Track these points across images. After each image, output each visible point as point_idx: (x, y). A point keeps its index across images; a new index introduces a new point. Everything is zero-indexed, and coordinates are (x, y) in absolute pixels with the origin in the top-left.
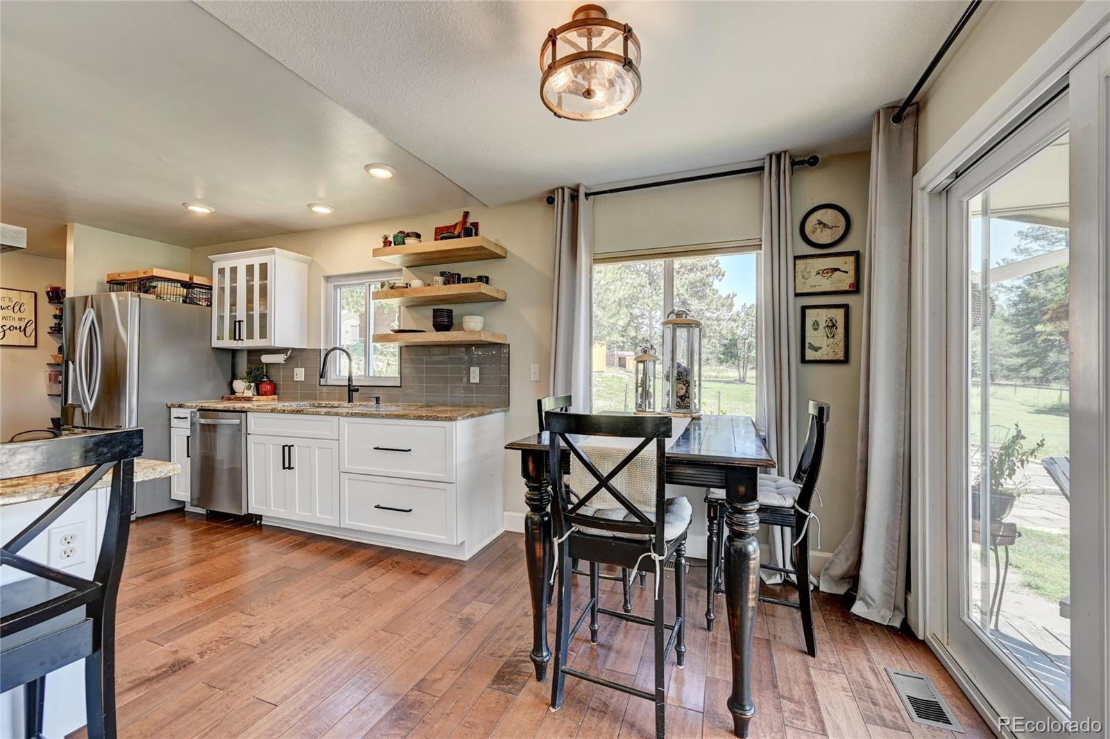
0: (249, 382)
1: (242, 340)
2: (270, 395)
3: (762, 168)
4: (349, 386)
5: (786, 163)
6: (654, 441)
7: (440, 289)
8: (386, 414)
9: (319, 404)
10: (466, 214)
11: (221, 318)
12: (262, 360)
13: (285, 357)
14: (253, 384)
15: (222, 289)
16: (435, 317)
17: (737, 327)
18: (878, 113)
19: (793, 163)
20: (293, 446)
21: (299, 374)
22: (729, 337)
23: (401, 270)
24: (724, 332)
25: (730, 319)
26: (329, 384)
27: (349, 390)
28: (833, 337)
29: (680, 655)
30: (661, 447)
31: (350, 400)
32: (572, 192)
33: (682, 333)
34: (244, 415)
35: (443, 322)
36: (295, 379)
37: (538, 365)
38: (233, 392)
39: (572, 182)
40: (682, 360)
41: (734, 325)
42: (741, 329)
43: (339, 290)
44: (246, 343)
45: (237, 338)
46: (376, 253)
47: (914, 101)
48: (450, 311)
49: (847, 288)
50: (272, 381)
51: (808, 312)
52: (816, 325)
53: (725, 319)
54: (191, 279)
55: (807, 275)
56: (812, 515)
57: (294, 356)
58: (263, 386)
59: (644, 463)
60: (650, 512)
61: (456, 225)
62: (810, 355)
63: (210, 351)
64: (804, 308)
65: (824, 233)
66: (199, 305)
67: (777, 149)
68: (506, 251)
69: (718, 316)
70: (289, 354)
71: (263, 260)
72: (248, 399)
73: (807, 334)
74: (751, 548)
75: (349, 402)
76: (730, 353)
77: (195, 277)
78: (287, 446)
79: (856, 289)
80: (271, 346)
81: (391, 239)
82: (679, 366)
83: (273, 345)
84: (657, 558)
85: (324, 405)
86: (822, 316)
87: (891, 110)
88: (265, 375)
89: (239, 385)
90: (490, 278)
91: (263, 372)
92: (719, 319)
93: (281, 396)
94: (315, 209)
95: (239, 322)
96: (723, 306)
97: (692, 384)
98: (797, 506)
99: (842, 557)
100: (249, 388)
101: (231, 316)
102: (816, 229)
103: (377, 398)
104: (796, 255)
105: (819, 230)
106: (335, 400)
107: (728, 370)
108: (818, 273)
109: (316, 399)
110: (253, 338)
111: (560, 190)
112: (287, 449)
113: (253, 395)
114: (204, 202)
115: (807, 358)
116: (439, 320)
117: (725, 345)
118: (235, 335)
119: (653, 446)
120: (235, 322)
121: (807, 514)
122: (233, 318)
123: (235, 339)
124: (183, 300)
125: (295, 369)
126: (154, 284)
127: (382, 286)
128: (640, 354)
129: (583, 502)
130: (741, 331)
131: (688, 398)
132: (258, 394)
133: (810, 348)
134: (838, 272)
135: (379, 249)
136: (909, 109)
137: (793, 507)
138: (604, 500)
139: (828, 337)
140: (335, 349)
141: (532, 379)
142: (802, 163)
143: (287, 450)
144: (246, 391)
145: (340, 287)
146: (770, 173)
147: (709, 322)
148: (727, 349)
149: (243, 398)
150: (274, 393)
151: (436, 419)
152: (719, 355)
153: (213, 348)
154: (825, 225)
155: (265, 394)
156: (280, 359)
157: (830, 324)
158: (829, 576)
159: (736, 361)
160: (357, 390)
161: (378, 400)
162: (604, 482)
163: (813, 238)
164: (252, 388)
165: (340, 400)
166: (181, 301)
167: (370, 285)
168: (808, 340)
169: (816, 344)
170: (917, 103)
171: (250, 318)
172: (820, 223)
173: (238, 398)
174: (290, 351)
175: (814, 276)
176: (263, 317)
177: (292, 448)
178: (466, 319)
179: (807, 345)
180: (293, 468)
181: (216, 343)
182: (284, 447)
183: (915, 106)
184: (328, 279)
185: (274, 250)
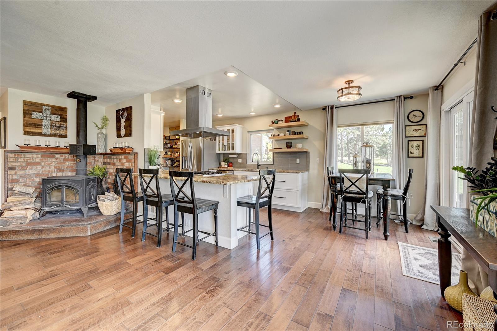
0: (225, 163)
1: (226, 150)
3: (394, 100)
4: (258, 164)
5: (402, 98)
6: (366, 174)
7: (288, 136)
10: (295, 113)
11: (219, 144)
12: (229, 156)
13: (237, 155)
14: (227, 164)
16: (287, 144)
17: (386, 139)
18: (430, 88)
19: (405, 98)
21: (240, 161)
22: (382, 144)
23: (273, 129)
24: (379, 142)
25: (382, 135)
26: (248, 163)
28: (418, 150)
29: (370, 229)
30: (367, 176)
32: (331, 107)
33: (368, 149)
35: (289, 145)
37: (319, 158)
38: (221, 166)
39: (332, 104)
40: (368, 157)
41: (384, 138)
42: (389, 140)
44: (227, 152)
46: (270, 126)
47: (441, 85)
48: (291, 142)
49: (423, 135)
50: (232, 163)
51: (410, 142)
52: (412, 146)
53: (380, 135)
55: (409, 131)
56: (407, 197)
57: (239, 155)
58: (229, 164)
59: (363, 180)
60: (364, 190)
61: (292, 116)
62: (410, 155)
63: (216, 154)
64: (408, 141)
65: (415, 118)
66: (213, 141)
67: (399, 95)
68: (308, 124)
69: (376, 134)
71: (233, 127)
72: (226, 168)
73: (410, 149)
74: (389, 199)
75: (257, 169)
76: (383, 152)
79: (425, 136)
80: (234, 152)
81: (274, 122)
82: (367, 158)
84: (366, 200)
86: (415, 144)
87: (434, 88)
88: (230, 161)
89: (223, 164)
90: (303, 132)
92: (376, 135)
93: (234, 167)
94: (251, 114)
95: (225, 145)
96: (379, 129)
97: (371, 164)
98: (403, 195)
99: (420, 214)
100: (226, 165)
101: (222, 144)
102: (413, 117)
103: (267, 168)
104: (406, 125)
105: (413, 118)
107: (382, 159)
108: (413, 131)
109: (245, 168)
110: (229, 150)
111: (327, 107)
114: (221, 113)
115: (409, 156)
116: (288, 145)
117: (380, 147)
118: (223, 149)
119: (365, 176)
121: (406, 196)
122: (223, 144)
124: (210, 140)
127: (271, 135)
128: (354, 155)
129: (347, 189)
130: (389, 141)
131: (370, 167)
132: (228, 166)
133: (410, 153)
134: (420, 130)
136: (440, 87)
137: (402, 195)
138: (353, 188)
139: (416, 150)
141: (317, 162)
142: (408, 98)
145: (252, 134)
146: (397, 102)
147: (371, 137)
148: (381, 149)
150: (232, 166)
151: (293, 173)
152: (377, 153)
154: (416, 116)
155: (230, 166)
156: (235, 156)
157: (417, 146)
158: (416, 220)
159: (386, 155)
160: (260, 165)
162: (353, 184)
163: (412, 120)
168: (410, 151)
169: (412, 152)
170: (442, 86)
171: (229, 144)
172: (414, 115)
173: (223, 167)
175: (412, 131)
176: (233, 144)
178: (298, 144)
179: (409, 152)
181: (218, 152)
183: (441, 87)
184: (248, 132)
185: (237, 125)
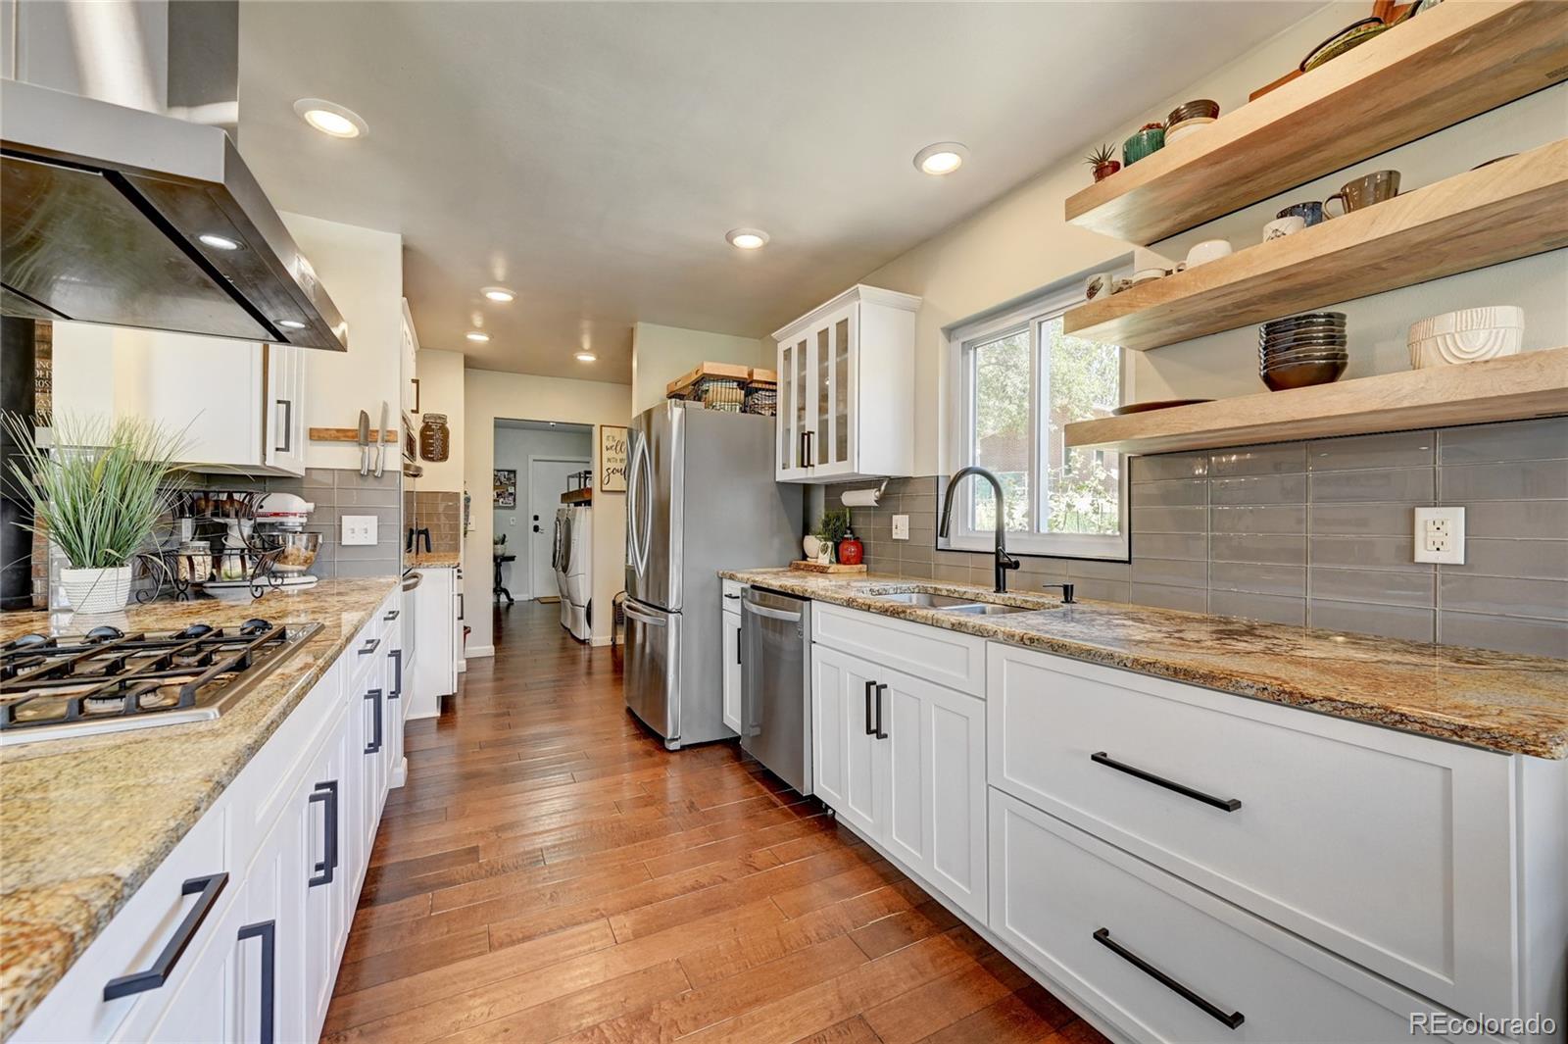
0: (826, 539)
1: (813, 466)
2: (856, 564)
4: (997, 554)
8: (1136, 661)
9: (936, 589)
11: (788, 431)
12: (843, 500)
13: (877, 493)
14: (830, 544)
15: (788, 384)
16: (1274, 348)
20: (885, 686)
21: (901, 526)
23: (1129, 261)
26: (953, 547)
27: (998, 565)
31: (1000, 586)
34: (807, 603)
35: (1310, 357)
36: (894, 537)
38: (805, 557)
43: (972, 352)
44: (819, 472)
45: (806, 464)
46: (1074, 205)
50: (858, 538)
54: (751, 374)
57: (894, 490)
58: (845, 547)
63: (774, 489)
66: (761, 414)
70: (883, 488)
71: (841, 314)
72: (822, 571)
75: (998, 590)
77: (755, 370)
78: (874, 683)
80: (854, 474)
83: (856, 471)
85: (945, 593)
88: (849, 528)
89: (812, 544)
91: (845, 521)
93: (872, 565)
94: (929, 163)
95: (809, 433)
100: (824, 550)
101: (798, 427)
103: (1066, 588)
106: (966, 583)
109: (928, 577)
110: (827, 462)
112: (873, 689)
113: (831, 562)
114: (753, 229)
116: (1289, 354)
118: (805, 462)
120: (803, 435)
122: (801, 427)
123: (803, 466)
124: (741, 409)
125: (894, 517)
126: (705, 387)
132: (838, 561)
135: (1085, 192)
140: (965, 472)
143: (874, 692)
144: (821, 555)
145: (971, 346)
149: (815, 567)
150: (861, 561)
153: (778, 483)
155: (847, 562)
156: (869, 498)
160: (1016, 565)
161: (1068, 591)
164: (829, 550)
165: (976, 583)
166: (738, 411)
167: (1040, 323)
171: (823, 425)
173: (810, 566)
174: (885, 484)
176: (842, 421)
177: (883, 690)
180: (885, 736)
181: (782, 476)
182: (869, 685)
184: (950, 332)
185: (861, 287)
